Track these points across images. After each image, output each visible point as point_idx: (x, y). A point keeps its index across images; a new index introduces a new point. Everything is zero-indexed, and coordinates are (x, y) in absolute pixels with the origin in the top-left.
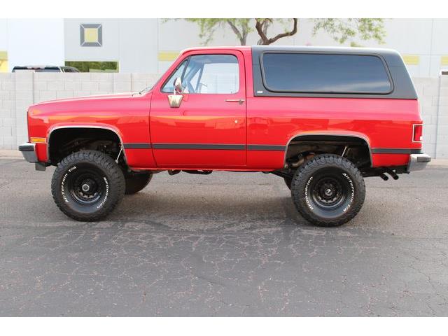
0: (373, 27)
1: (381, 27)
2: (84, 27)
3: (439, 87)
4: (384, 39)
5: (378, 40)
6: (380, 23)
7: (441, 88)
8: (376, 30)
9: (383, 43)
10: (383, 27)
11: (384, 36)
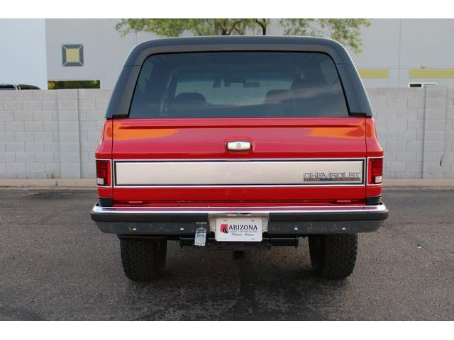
0: (348, 35)
1: (357, 34)
2: (66, 48)
3: (425, 98)
4: (360, 48)
5: (354, 49)
6: (356, 29)
7: (427, 99)
8: (352, 37)
9: (360, 51)
10: (359, 34)
11: (360, 44)
